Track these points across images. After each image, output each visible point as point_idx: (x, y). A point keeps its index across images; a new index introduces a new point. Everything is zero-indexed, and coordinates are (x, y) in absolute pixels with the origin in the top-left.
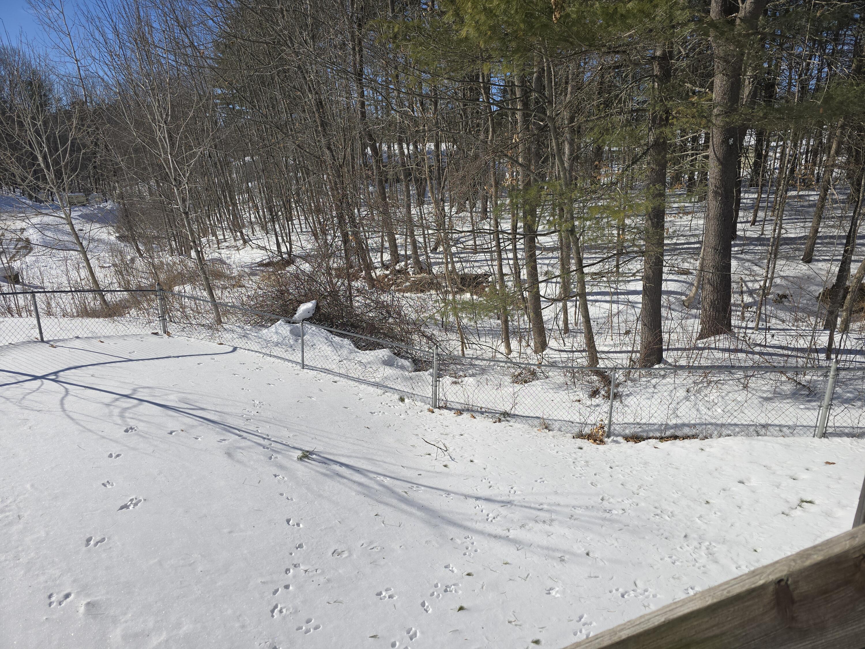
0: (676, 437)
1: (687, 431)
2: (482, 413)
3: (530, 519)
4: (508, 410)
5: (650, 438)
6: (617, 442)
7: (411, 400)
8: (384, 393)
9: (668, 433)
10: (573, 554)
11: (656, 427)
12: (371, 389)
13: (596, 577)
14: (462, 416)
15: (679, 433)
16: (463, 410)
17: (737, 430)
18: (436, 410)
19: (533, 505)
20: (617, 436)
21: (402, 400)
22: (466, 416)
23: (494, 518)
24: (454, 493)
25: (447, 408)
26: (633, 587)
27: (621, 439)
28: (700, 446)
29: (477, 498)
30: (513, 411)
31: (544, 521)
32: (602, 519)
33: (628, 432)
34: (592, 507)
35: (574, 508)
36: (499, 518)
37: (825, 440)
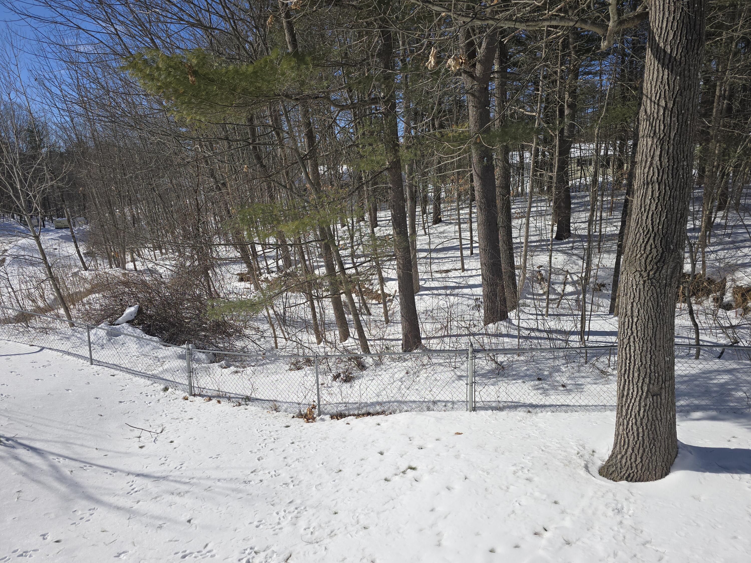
0: (369, 414)
1: (378, 408)
2: (229, 398)
3: (167, 492)
4: (249, 395)
5: (351, 415)
6: (323, 420)
7: (173, 389)
8: (152, 384)
9: (363, 411)
10: (175, 522)
11: (355, 406)
12: (142, 381)
13: (176, 541)
14: (211, 402)
15: (371, 411)
16: (214, 397)
17: (414, 406)
18: (191, 398)
19: (183, 480)
20: (325, 414)
21: (166, 389)
22: (214, 401)
23: (136, 492)
24: (121, 471)
25: (200, 395)
26: (202, 549)
27: (327, 417)
28: (379, 422)
29: (138, 475)
30: (253, 396)
31: (180, 493)
32: (233, 490)
33: (334, 411)
34: (236, 479)
35: (219, 480)
36: (141, 491)
37: (473, 413)
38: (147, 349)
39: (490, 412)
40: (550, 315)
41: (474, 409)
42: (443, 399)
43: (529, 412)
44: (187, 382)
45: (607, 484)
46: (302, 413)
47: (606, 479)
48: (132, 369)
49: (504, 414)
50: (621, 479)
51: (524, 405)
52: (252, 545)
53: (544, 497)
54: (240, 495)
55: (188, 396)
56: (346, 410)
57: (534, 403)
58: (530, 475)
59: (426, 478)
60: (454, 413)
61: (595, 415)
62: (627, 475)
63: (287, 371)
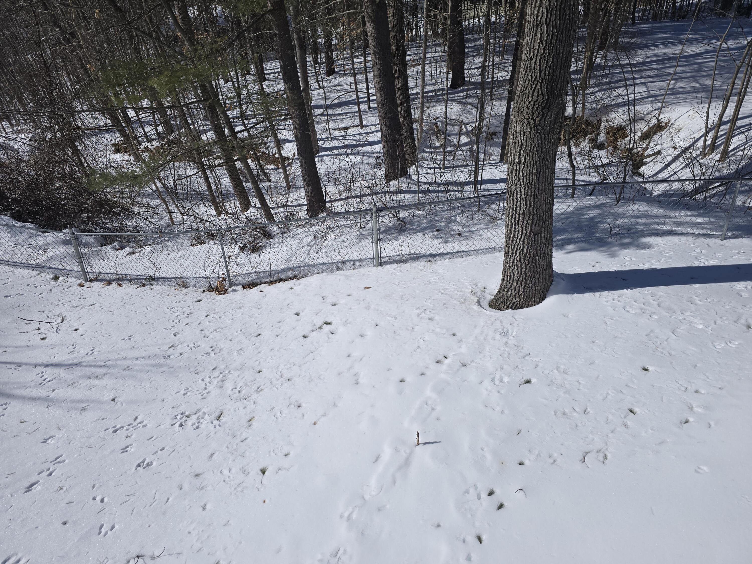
0: (281, 280)
1: (290, 274)
2: (131, 280)
3: (84, 377)
4: (152, 274)
5: (263, 283)
6: (235, 291)
7: (65, 278)
8: (39, 274)
9: (275, 278)
10: (100, 402)
11: (266, 274)
12: (26, 272)
13: (104, 419)
14: (111, 286)
15: (283, 276)
16: (113, 280)
17: (324, 268)
18: (87, 284)
19: (98, 363)
20: (237, 285)
21: (56, 278)
22: (114, 285)
23: (49, 381)
24: (26, 364)
25: (96, 280)
26: (132, 422)
27: (239, 288)
28: (292, 286)
29: (47, 366)
30: (157, 275)
31: (97, 376)
32: (154, 366)
33: (246, 281)
34: (155, 355)
35: (137, 359)
36: (54, 381)
37: (380, 268)
38: (23, 237)
39: (395, 265)
40: (447, 167)
41: (380, 264)
42: (351, 258)
43: (429, 261)
44: (79, 269)
45: (496, 314)
46: (213, 286)
47: (494, 310)
48: (10, 260)
49: (408, 265)
50: (506, 309)
51: (425, 256)
52: (183, 411)
53: (444, 331)
54: (162, 369)
55: (83, 282)
56: (258, 279)
57: (434, 253)
58: (432, 315)
59: (341, 329)
60: (362, 270)
61: (486, 257)
62: (511, 304)
63: (189, 247)
